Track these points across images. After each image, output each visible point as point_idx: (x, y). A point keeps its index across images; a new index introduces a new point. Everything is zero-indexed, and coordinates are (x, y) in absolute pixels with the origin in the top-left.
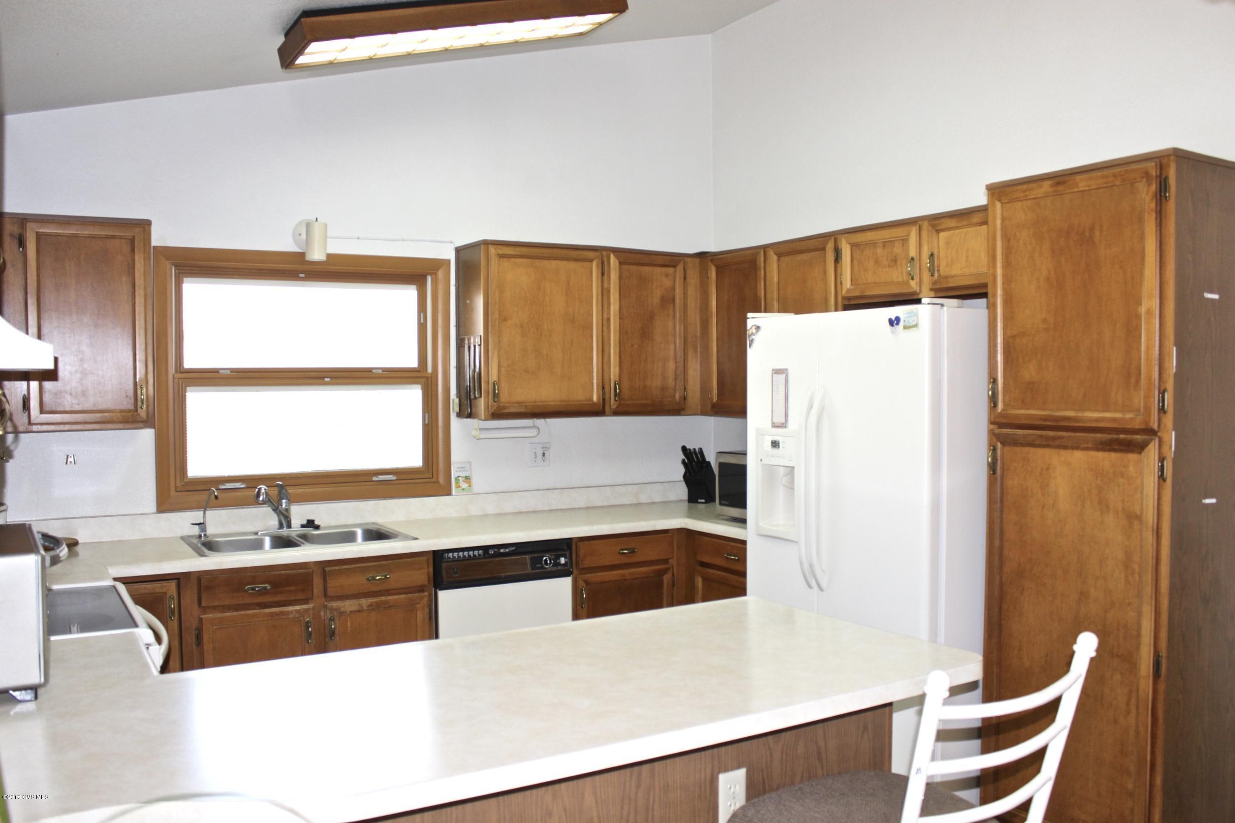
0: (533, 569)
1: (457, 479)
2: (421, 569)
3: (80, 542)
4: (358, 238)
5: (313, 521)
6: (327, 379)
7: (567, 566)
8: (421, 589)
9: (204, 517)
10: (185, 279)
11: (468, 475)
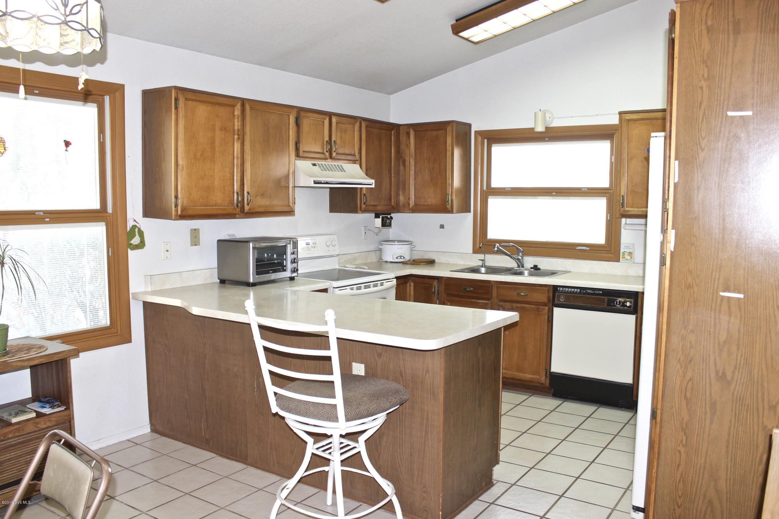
0: (608, 305)
1: (624, 253)
2: (544, 293)
3: (436, 261)
4: (572, 117)
5: (537, 266)
6: (554, 193)
7: (631, 308)
8: (545, 304)
9: (485, 257)
10: (493, 145)
11: (631, 251)
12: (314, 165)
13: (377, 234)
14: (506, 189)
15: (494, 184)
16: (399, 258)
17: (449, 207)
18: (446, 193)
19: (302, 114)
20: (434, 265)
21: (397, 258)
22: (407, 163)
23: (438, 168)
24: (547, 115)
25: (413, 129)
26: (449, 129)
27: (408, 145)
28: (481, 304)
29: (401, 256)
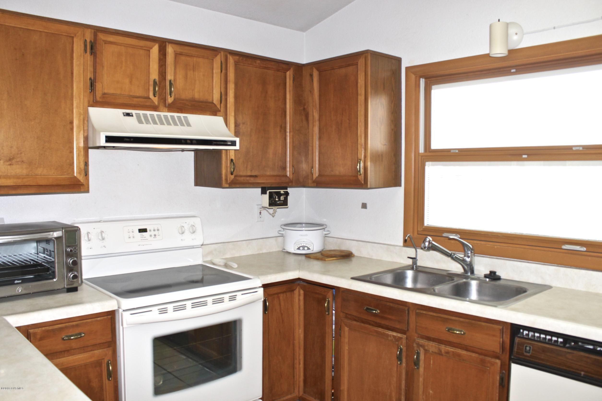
12: (128, 115)
13: (273, 215)
14: (452, 151)
15: (434, 146)
16: (301, 248)
17: (361, 178)
18: (358, 158)
19: (101, 36)
20: (351, 260)
21: (299, 249)
22: (310, 118)
23: (348, 121)
24: (512, 31)
25: (318, 70)
26: (361, 62)
27: (311, 91)
28: (392, 338)
29: (304, 247)
